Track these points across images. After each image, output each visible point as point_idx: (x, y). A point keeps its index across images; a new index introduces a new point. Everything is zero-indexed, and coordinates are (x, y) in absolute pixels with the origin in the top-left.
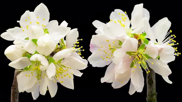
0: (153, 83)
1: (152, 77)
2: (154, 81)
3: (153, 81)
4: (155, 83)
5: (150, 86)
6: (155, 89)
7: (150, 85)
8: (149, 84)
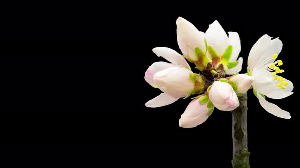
0: (244, 137)
1: (242, 127)
2: (245, 133)
3: (242, 133)
4: (246, 135)
5: (237, 141)
6: (246, 146)
7: (239, 141)
8: (237, 138)
